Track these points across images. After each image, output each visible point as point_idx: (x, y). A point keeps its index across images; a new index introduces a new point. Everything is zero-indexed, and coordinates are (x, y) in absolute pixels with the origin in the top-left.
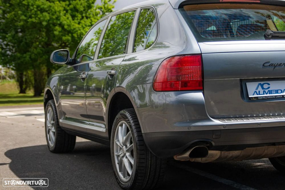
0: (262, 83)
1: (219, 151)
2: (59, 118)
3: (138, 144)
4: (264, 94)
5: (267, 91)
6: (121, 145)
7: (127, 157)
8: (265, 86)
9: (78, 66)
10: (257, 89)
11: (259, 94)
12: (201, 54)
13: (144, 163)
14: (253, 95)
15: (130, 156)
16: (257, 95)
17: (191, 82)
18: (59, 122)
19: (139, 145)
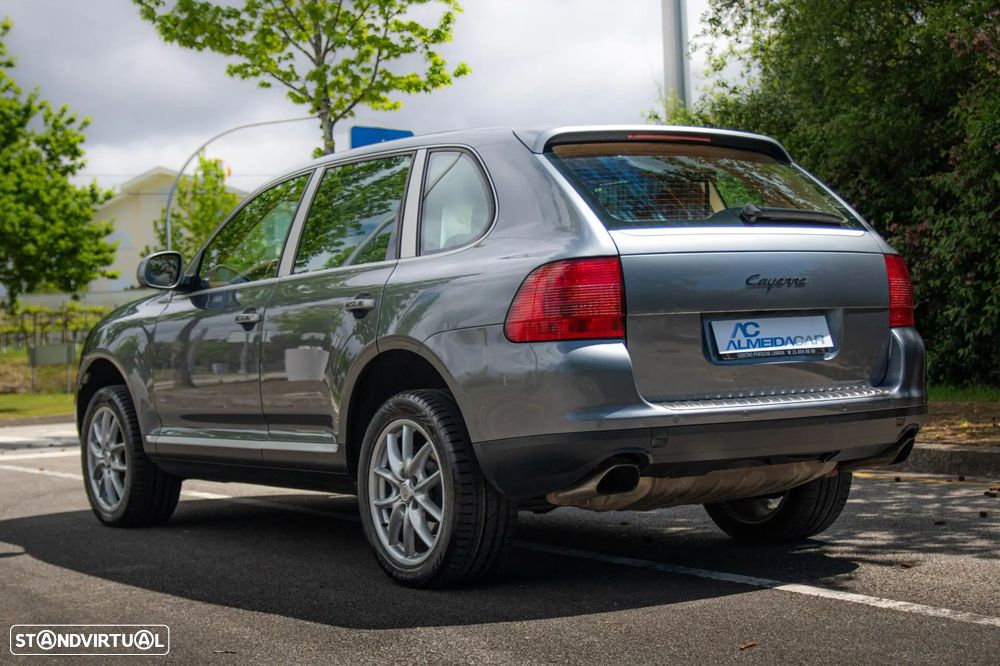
0: (743, 322)
1: (650, 478)
2: (142, 433)
3: (456, 471)
4: (748, 347)
5: (754, 340)
6: (397, 479)
7: (416, 505)
8: (751, 330)
9: (206, 295)
10: (734, 335)
11: (740, 348)
12: (618, 257)
13: (471, 514)
14: (728, 349)
15: (425, 501)
16: (736, 349)
17: (593, 320)
18: (144, 443)
19: (460, 473)
